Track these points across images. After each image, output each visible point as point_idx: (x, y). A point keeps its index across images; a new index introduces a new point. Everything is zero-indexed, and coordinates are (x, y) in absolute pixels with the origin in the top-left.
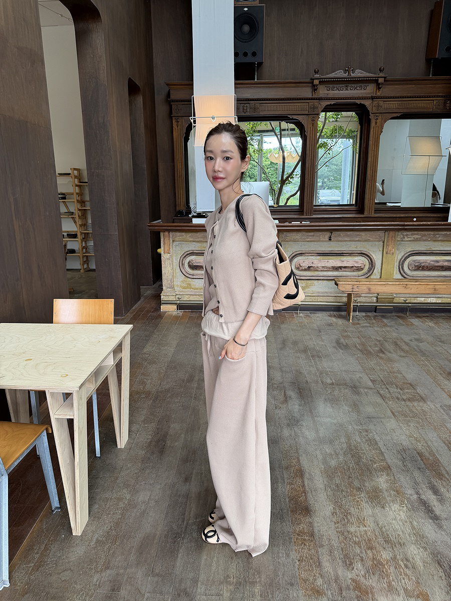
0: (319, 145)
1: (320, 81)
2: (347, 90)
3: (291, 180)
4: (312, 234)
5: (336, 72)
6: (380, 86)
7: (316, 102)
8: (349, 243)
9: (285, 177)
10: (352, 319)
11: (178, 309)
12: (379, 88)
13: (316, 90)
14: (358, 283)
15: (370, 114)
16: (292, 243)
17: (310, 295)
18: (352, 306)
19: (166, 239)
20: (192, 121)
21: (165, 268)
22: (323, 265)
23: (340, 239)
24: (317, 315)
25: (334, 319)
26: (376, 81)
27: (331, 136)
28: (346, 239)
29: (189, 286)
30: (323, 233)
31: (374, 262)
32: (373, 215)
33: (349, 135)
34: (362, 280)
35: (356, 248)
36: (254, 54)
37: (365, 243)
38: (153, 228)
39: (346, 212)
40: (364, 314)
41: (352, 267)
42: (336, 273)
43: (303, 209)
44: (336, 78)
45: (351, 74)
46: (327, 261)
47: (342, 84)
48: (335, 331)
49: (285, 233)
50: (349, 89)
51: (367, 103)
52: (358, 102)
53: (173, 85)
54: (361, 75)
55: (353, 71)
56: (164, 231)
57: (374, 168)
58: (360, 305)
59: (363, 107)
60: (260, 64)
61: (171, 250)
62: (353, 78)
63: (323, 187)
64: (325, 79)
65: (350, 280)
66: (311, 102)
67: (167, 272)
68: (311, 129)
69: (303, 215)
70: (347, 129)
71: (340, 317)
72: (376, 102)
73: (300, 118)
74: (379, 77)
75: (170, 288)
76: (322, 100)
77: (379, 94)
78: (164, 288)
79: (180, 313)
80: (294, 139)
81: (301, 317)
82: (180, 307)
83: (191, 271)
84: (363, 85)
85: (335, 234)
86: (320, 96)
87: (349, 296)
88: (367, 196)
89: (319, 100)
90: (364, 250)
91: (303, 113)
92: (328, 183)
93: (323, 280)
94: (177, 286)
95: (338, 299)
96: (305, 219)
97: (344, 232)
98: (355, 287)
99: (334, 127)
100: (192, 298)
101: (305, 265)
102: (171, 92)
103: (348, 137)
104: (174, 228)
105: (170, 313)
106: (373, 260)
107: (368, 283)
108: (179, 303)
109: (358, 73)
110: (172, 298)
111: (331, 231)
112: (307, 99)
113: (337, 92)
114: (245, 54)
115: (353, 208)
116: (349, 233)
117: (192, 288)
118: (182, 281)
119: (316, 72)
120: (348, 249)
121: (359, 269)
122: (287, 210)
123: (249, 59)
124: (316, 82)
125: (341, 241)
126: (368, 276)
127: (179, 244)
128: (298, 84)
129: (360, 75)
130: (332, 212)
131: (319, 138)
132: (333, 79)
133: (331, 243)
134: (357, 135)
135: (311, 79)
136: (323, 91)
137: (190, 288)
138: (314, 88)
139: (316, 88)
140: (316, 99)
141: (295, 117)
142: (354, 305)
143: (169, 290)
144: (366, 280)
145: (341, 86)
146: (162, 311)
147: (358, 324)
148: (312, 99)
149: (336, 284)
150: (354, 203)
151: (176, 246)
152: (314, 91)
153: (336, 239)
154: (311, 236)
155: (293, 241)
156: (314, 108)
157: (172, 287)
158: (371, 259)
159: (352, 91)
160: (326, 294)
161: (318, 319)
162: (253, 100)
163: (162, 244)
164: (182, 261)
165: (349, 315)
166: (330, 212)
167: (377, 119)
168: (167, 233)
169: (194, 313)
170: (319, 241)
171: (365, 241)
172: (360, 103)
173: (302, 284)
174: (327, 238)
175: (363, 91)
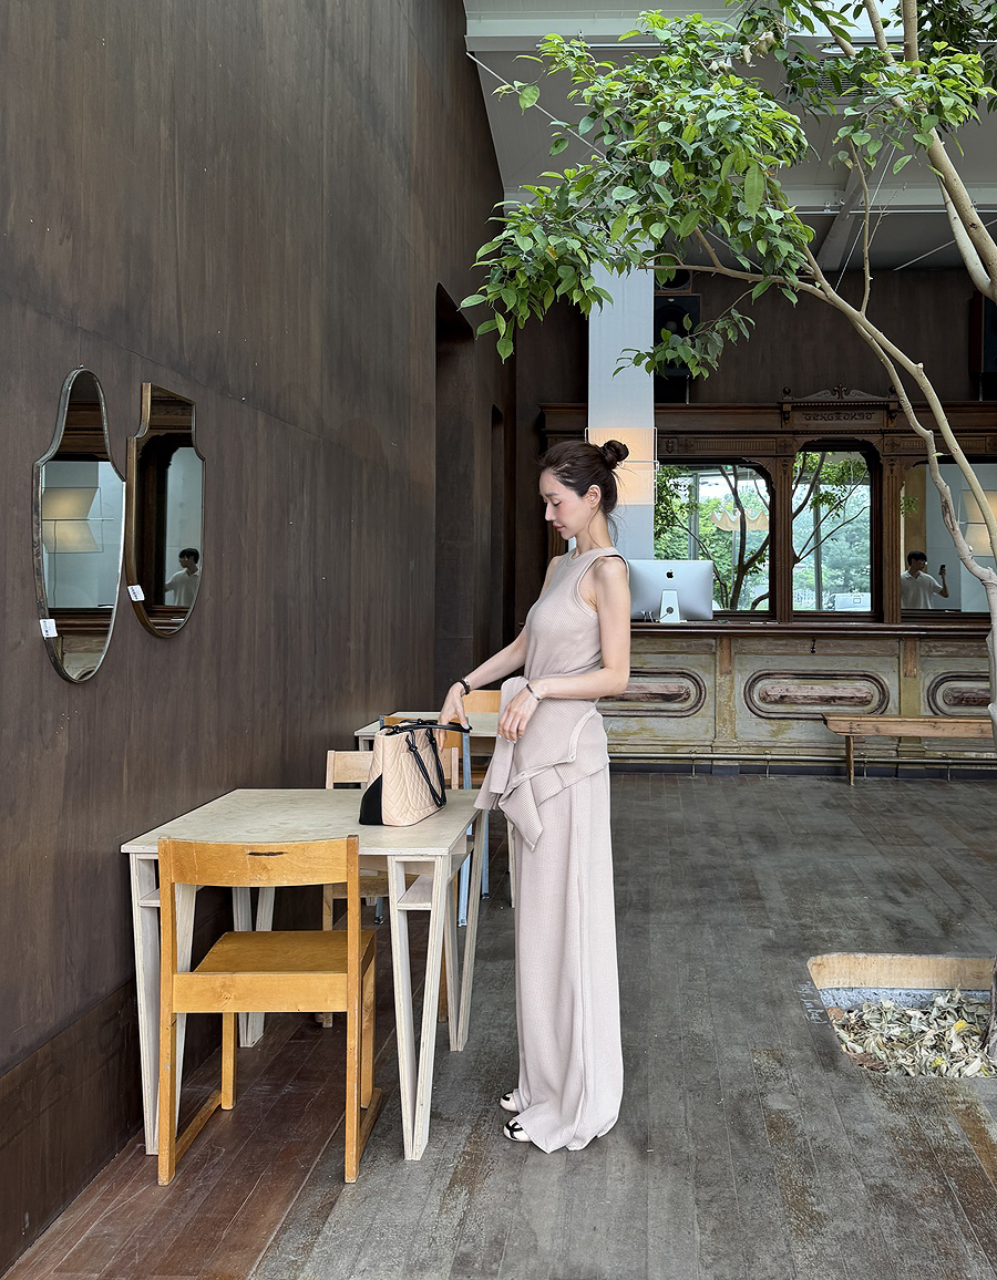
1: (792, 407)
2: (838, 419)
4: (784, 642)
5: (819, 394)
6: (894, 415)
7: (789, 437)
8: (843, 658)
10: (855, 782)
12: (892, 418)
13: (787, 419)
14: (859, 719)
15: (881, 456)
16: (751, 656)
17: (785, 745)
18: (852, 764)
22: (805, 695)
23: (829, 651)
26: (885, 407)
28: (839, 652)
30: (802, 640)
35: (856, 666)
37: (870, 659)
41: (852, 698)
42: (826, 708)
44: (818, 402)
45: (844, 396)
46: (810, 686)
47: (830, 410)
49: (741, 639)
50: (842, 418)
51: (874, 439)
52: (860, 437)
53: (550, 408)
54: (860, 398)
55: (847, 393)
58: (867, 762)
62: (847, 402)
64: (800, 403)
66: (781, 437)
68: (783, 479)
71: (835, 781)
72: (884, 439)
73: (762, 461)
74: (889, 402)
76: (799, 434)
77: (891, 426)
81: (772, 780)
84: (864, 412)
85: (819, 643)
86: (796, 428)
87: (847, 740)
89: (794, 433)
90: (870, 671)
91: (767, 454)
93: (804, 719)
95: (834, 752)
97: (834, 640)
98: (854, 726)
101: (776, 692)
106: (885, 688)
109: (856, 396)
111: (814, 637)
112: (773, 432)
113: (823, 422)
116: (842, 642)
119: (786, 393)
120: (843, 668)
121: (864, 702)
123: (677, 372)
124: (787, 407)
125: (831, 655)
126: (879, 713)
128: (757, 409)
132: (815, 402)
133: (816, 658)
135: (779, 403)
136: (798, 421)
138: (785, 416)
139: (787, 415)
140: (789, 432)
141: (753, 460)
142: (855, 762)
145: (828, 413)
147: (864, 787)
148: (781, 432)
149: (826, 722)
152: (785, 421)
153: (823, 651)
154: (782, 645)
155: (754, 654)
156: (785, 446)
158: (881, 686)
159: (848, 422)
160: (810, 744)
162: (682, 433)
167: (893, 465)
170: (796, 654)
171: (869, 655)
172: (863, 441)
173: (771, 725)
174: (808, 649)
175: (865, 421)
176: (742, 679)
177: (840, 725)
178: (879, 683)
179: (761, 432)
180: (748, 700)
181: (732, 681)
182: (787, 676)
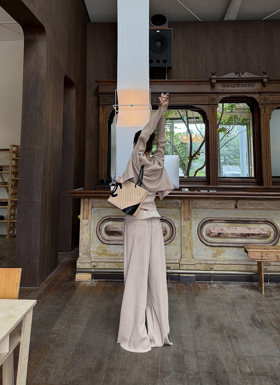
0: (219, 130)
1: (216, 80)
2: (238, 87)
3: (198, 157)
4: (219, 201)
5: (229, 74)
6: (265, 84)
7: (214, 96)
8: (253, 211)
9: (193, 154)
10: (265, 290)
11: (92, 279)
12: (264, 86)
13: (214, 86)
14: (266, 250)
15: (259, 105)
16: (201, 210)
17: (222, 263)
18: (263, 276)
19: (86, 206)
20: (115, 108)
21: (83, 233)
22: (232, 232)
23: (245, 207)
24: (230, 286)
25: (247, 291)
26: (261, 81)
27: (229, 123)
28: (251, 207)
29: (105, 253)
30: (229, 201)
31: (278, 230)
32: (272, 186)
33: (243, 122)
34: (270, 247)
35: (261, 216)
36: (165, 61)
37: (269, 212)
38: (75, 195)
39: (247, 183)
40: (275, 285)
41: (259, 234)
42: (244, 240)
43: (210, 180)
44: (229, 79)
45: (241, 75)
46: (235, 228)
47: (235, 83)
48: (249, 304)
49: (195, 201)
50: (240, 86)
51: (256, 96)
52: (248, 95)
53: (101, 82)
54: (249, 76)
55: (243, 74)
56: (84, 198)
57: (267, 146)
58: (271, 275)
59: (253, 99)
60: (170, 68)
61: (90, 216)
62: (243, 78)
63: (225, 163)
64: (220, 79)
65: (258, 248)
66: (211, 96)
67: (84, 238)
68: (212, 115)
69: (210, 184)
70: (241, 118)
71: (253, 288)
72: (263, 96)
73: (202, 107)
74: (263, 78)
75: (86, 254)
76: (219, 94)
77: (264, 90)
78: (80, 254)
79: (95, 282)
80: (198, 125)
81: (215, 288)
82: (95, 276)
83: (107, 237)
84: (251, 84)
85: (239, 202)
86: (218, 91)
87: (259, 264)
88: (264, 170)
89: (217, 94)
90: (268, 218)
91: (205, 104)
92: (229, 160)
93: (233, 247)
94: (93, 252)
95: (249, 268)
96: (212, 189)
97: (248, 201)
98: (264, 255)
99: (231, 116)
100: (107, 266)
101: (215, 231)
102: (99, 87)
103: (242, 124)
104: (94, 195)
105: (84, 283)
106: (277, 228)
107: (276, 250)
108: (94, 272)
109: (246, 75)
110: (87, 266)
111: (236, 199)
112: (207, 93)
113: (231, 88)
114: (158, 61)
115: (254, 180)
116: (252, 202)
117: (108, 255)
118: (98, 248)
119: (213, 74)
120: (253, 217)
121: (266, 236)
122: (196, 180)
123: (161, 65)
124: (214, 81)
125: (246, 209)
126: (274, 243)
127: (97, 210)
128: (200, 82)
129: (247, 76)
130: (235, 183)
131: (219, 125)
132: (227, 79)
133: (238, 211)
134: (249, 123)
135: (210, 79)
136: (219, 88)
137: (106, 255)
138: (213, 86)
139: (214, 85)
140: (215, 93)
141: (198, 106)
142: (265, 275)
143: (85, 256)
144: (273, 247)
145: (233, 84)
146: (76, 280)
147: (271, 296)
148: (211, 93)
149: (246, 252)
150: (253, 176)
151: (95, 212)
152: (213, 88)
153: (241, 207)
154: (218, 203)
155: (203, 208)
156: (213, 100)
157: (88, 254)
158: (275, 227)
159: (243, 88)
160: (236, 262)
161: (231, 290)
163: (81, 210)
164: (100, 227)
165: (261, 286)
166: (233, 183)
167: (265, 108)
168: (86, 200)
169: (108, 283)
170: (226, 208)
171: (268, 209)
172: (250, 97)
173: (214, 250)
174: (233, 206)
175: (251, 88)
176: (196, 223)
177: (255, 254)
178: (274, 226)
180: (200, 235)
181: (191, 224)
182: (222, 221)
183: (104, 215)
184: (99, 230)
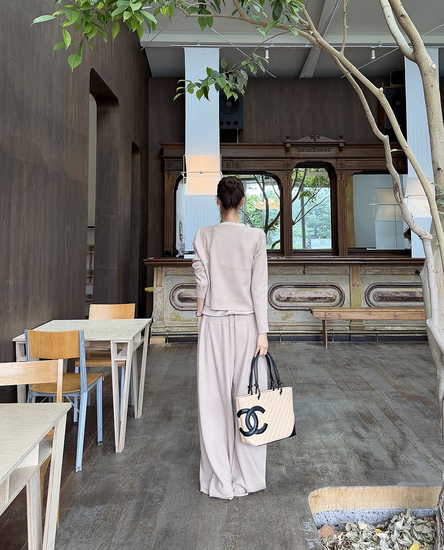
1: (291, 145)
2: (314, 151)
4: (289, 268)
5: (305, 138)
6: (342, 149)
7: (289, 161)
8: (320, 276)
9: (269, 224)
10: (328, 346)
11: (166, 342)
12: (341, 151)
13: (289, 151)
14: (329, 310)
15: (336, 170)
17: (290, 324)
19: (159, 273)
20: (183, 175)
21: (157, 300)
22: (300, 296)
23: (313, 272)
24: (298, 344)
26: (338, 145)
27: (314, 185)
28: (318, 273)
29: (178, 318)
30: (298, 266)
31: (343, 293)
35: (327, 280)
36: (236, 123)
37: (334, 276)
38: (149, 263)
40: (339, 342)
41: (326, 298)
42: (311, 304)
43: (284, 251)
44: (304, 143)
45: (317, 139)
46: (303, 292)
47: (310, 147)
50: (316, 151)
51: (332, 162)
52: (325, 161)
53: (166, 145)
54: (325, 140)
55: (319, 138)
56: (157, 266)
57: (343, 215)
58: (335, 333)
59: (329, 164)
60: (241, 130)
61: (163, 284)
62: (319, 143)
64: (295, 143)
66: (285, 161)
67: (158, 304)
68: (286, 182)
69: (284, 255)
71: (319, 344)
72: (339, 161)
73: (276, 173)
74: (340, 142)
75: (160, 320)
76: (294, 159)
77: (341, 155)
79: (169, 345)
81: (283, 345)
82: (169, 339)
83: (180, 303)
84: (327, 148)
85: (307, 268)
86: (293, 156)
87: (324, 322)
88: (340, 239)
89: (292, 159)
90: (334, 283)
91: (279, 169)
93: (301, 310)
94: (167, 318)
95: (316, 328)
98: (327, 314)
101: (285, 296)
102: (164, 151)
104: (167, 263)
105: (158, 345)
107: (338, 310)
108: (168, 335)
109: (323, 139)
110: (161, 330)
111: (304, 265)
112: (282, 158)
113: (306, 153)
114: (229, 123)
116: (319, 267)
117: (181, 320)
118: (172, 314)
119: (288, 138)
120: (320, 282)
121: (332, 300)
123: (232, 127)
124: (288, 145)
125: (314, 274)
127: (170, 278)
128: (273, 146)
132: (302, 143)
133: (306, 276)
135: (284, 143)
136: (294, 152)
137: (179, 320)
138: (287, 150)
139: (288, 149)
140: (290, 158)
141: (272, 172)
142: (328, 333)
143: (159, 322)
146: (151, 343)
148: (285, 158)
149: (312, 312)
151: (167, 280)
153: (309, 273)
155: (273, 274)
156: (288, 165)
157: (162, 320)
158: (341, 291)
159: (319, 153)
162: (235, 158)
163: (155, 278)
164: (173, 294)
165: (325, 343)
167: (342, 174)
168: (160, 268)
169: (182, 344)
170: (295, 274)
171: (334, 274)
172: (327, 162)
173: (283, 314)
174: (301, 271)
175: (328, 153)
177: (320, 314)
179: (275, 158)
182: (291, 286)
183: (177, 283)
184: (172, 297)
